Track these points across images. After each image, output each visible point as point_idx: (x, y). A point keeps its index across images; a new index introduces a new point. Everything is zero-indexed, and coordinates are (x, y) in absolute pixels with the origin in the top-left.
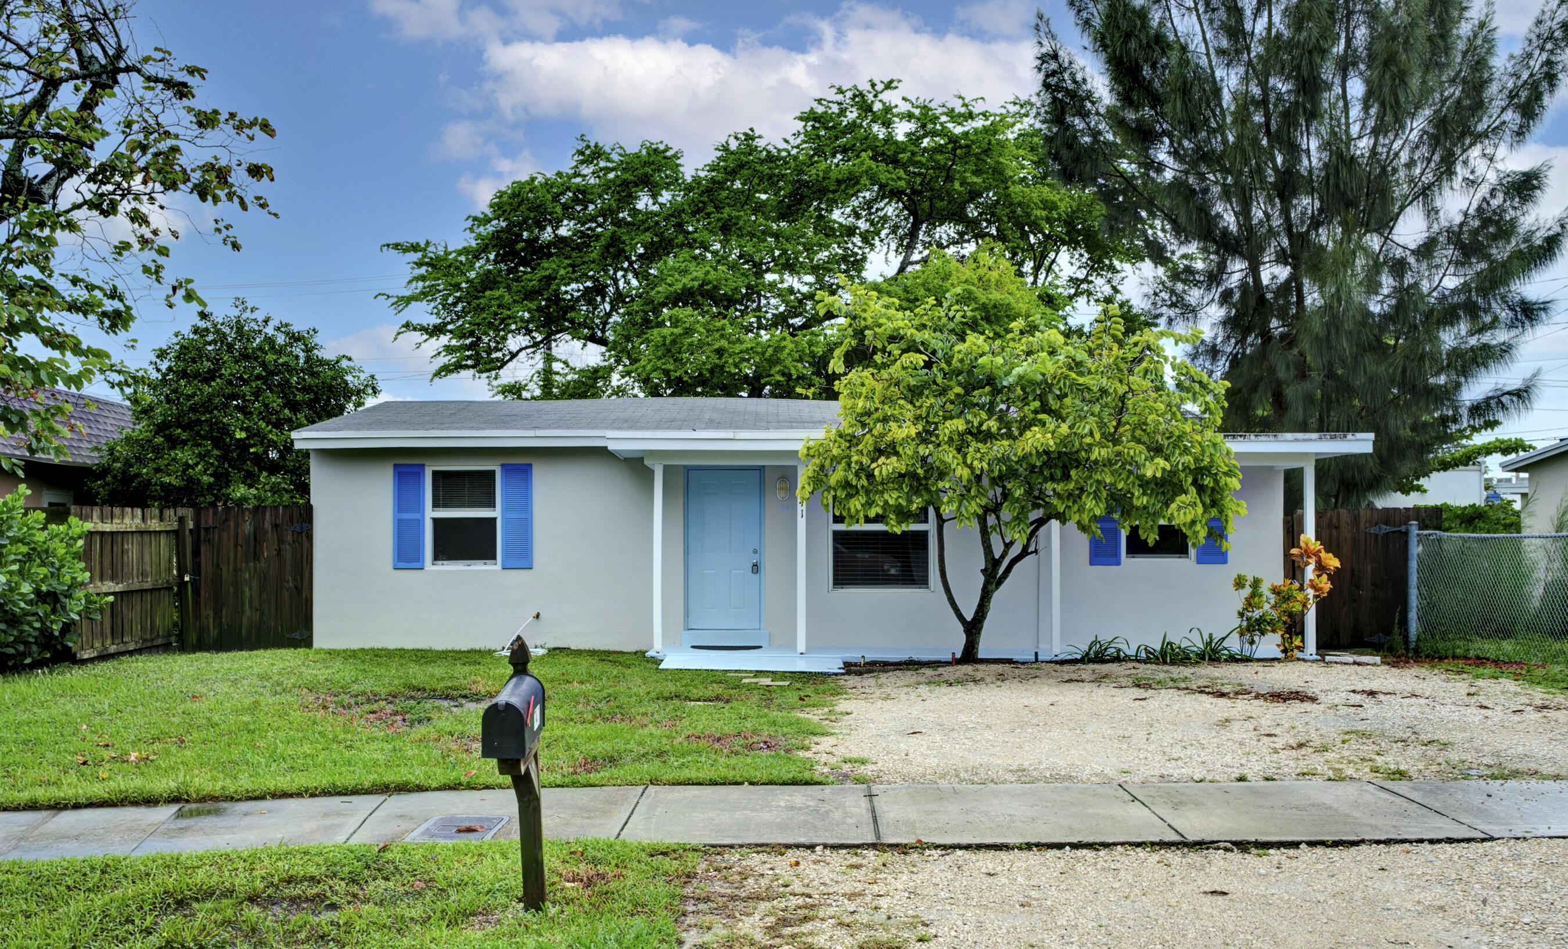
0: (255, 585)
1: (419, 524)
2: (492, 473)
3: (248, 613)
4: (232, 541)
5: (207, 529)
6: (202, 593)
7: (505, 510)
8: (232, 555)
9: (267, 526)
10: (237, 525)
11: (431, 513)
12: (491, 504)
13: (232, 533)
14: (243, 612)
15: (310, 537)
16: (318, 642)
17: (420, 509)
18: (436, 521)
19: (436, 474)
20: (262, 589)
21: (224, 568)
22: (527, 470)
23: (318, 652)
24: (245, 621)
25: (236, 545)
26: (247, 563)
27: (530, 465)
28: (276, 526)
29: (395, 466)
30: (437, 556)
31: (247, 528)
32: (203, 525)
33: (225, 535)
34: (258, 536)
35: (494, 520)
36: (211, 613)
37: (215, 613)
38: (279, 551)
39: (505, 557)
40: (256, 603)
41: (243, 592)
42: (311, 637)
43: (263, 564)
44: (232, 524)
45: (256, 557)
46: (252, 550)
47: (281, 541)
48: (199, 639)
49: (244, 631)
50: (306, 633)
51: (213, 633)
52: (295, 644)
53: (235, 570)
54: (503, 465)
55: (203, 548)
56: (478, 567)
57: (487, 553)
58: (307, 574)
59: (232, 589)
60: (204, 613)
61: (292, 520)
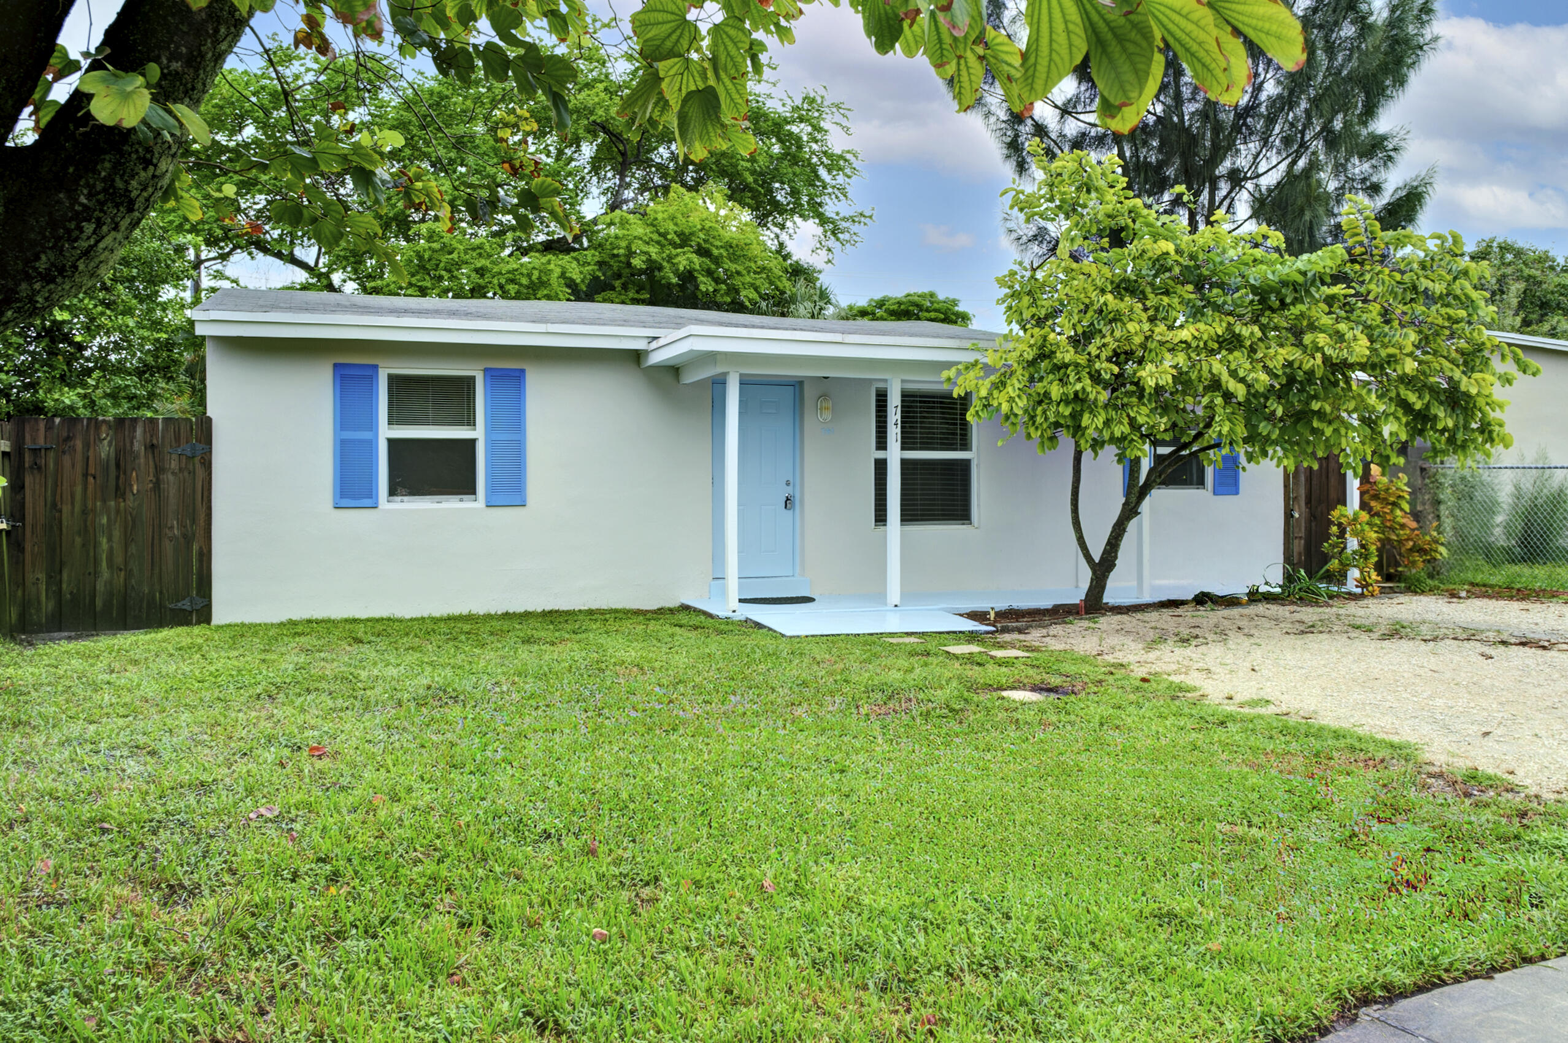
0: (117, 533)
1: (371, 446)
2: (471, 380)
3: (105, 574)
4: (79, 469)
5: (35, 451)
6: (28, 547)
7: (490, 429)
8: (79, 489)
9: (138, 446)
10: (87, 446)
11: (386, 432)
12: (471, 422)
13: (79, 456)
14: (96, 574)
15: (207, 465)
16: (220, 616)
17: (373, 426)
18: (392, 442)
19: (393, 380)
20: (128, 540)
21: (66, 509)
22: (517, 378)
23: (219, 627)
24: (100, 586)
25: (86, 475)
26: (104, 501)
27: (523, 371)
28: (152, 447)
29: (335, 366)
30: (392, 492)
31: (105, 449)
32: (29, 444)
33: (67, 460)
34: (121, 462)
35: (472, 442)
36: (42, 576)
37: (49, 577)
38: (157, 484)
39: (491, 490)
40: (119, 559)
41: (97, 544)
42: (209, 606)
43: (130, 502)
44: (79, 444)
45: (120, 492)
46: (112, 482)
47: (159, 470)
48: (23, 616)
49: (99, 603)
50: (200, 603)
51: (48, 605)
52: (182, 619)
53: (84, 512)
54: (486, 370)
55: (28, 480)
56: (451, 504)
57: (465, 486)
58: (202, 517)
59: (78, 540)
60: (30, 577)
61: (177, 439)
